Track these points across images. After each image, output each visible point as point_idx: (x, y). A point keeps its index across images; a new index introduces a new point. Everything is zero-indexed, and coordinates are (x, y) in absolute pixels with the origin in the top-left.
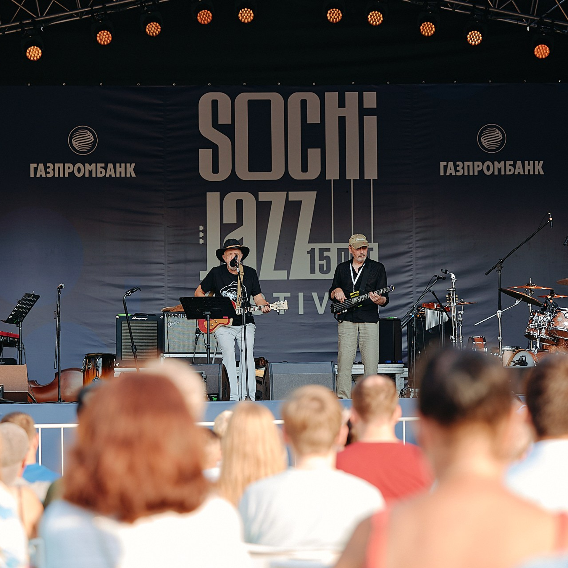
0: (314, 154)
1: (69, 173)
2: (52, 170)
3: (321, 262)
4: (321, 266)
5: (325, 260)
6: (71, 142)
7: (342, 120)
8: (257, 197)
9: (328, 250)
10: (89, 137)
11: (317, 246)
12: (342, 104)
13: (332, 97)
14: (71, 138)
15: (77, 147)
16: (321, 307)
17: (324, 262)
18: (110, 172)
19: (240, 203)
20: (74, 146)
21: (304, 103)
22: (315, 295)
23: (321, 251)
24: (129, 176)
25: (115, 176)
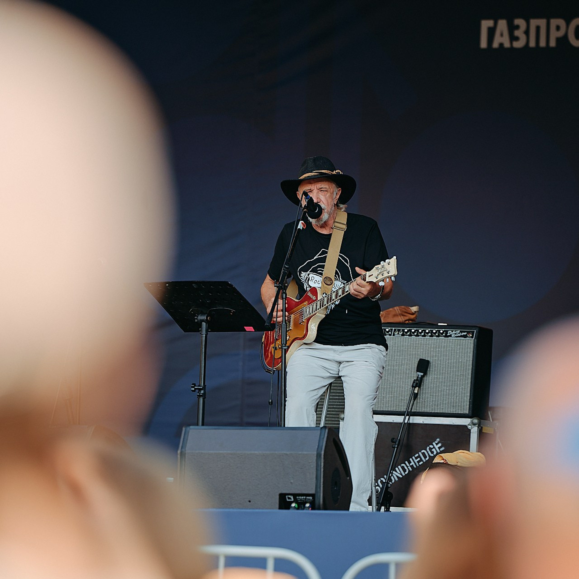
1: (557, 39)
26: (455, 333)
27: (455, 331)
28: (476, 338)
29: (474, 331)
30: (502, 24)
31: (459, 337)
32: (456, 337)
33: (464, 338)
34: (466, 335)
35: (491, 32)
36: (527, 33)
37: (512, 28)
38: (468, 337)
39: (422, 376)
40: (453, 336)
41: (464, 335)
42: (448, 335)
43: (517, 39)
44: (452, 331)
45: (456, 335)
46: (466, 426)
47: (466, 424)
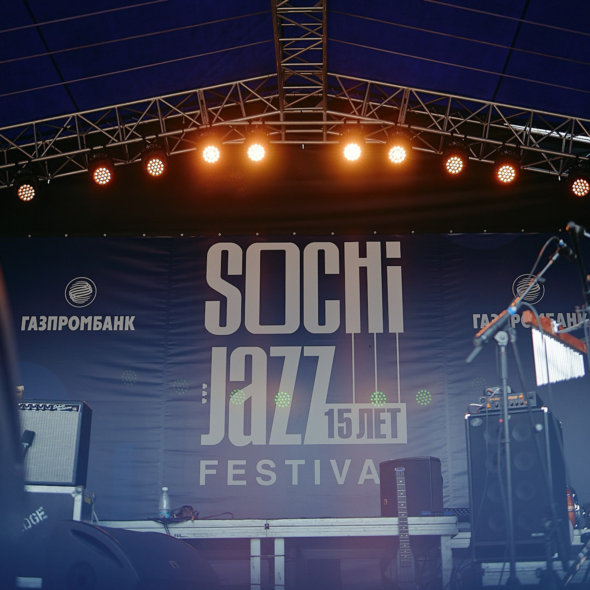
0: (332, 306)
1: (63, 326)
2: (45, 323)
3: (341, 425)
4: (341, 429)
5: (345, 423)
6: (68, 294)
7: (363, 271)
8: (268, 353)
9: (349, 411)
10: (87, 288)
11: (336, 407)
12: (363, 253)
13: (352, 248)
14: (68, 290)
15: (74, 299)
16: (341, 477)
17: (344, 425)
18: (108, 325)
19: (249, 359)
20: (71, 298)
21: (321, 254)
22: (333, 463)
23: (341, 412)
24: (128, 330)
25: (112, 330)
26: (61, 407)
27: (61, 405)
28: (81, 411)
29: (79, 406)
30: (34, 319)
31: (64, 410)
32: (61, 410)
33: (70, 411)
34: (72, 408)
35: (28, 322)
36: (47, 323)
37: (39, 321)
38: (73, 410)
39: (27, 446)
40: (58, 410)
41: (69, 409)
42: (53, 408)
43: (41, 326)
44: (58, 406)
45: (61, 409)
46: (70, 495)
47: (70, 492)
